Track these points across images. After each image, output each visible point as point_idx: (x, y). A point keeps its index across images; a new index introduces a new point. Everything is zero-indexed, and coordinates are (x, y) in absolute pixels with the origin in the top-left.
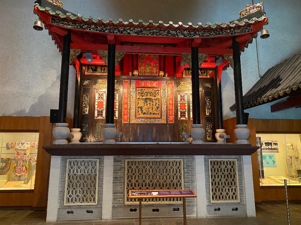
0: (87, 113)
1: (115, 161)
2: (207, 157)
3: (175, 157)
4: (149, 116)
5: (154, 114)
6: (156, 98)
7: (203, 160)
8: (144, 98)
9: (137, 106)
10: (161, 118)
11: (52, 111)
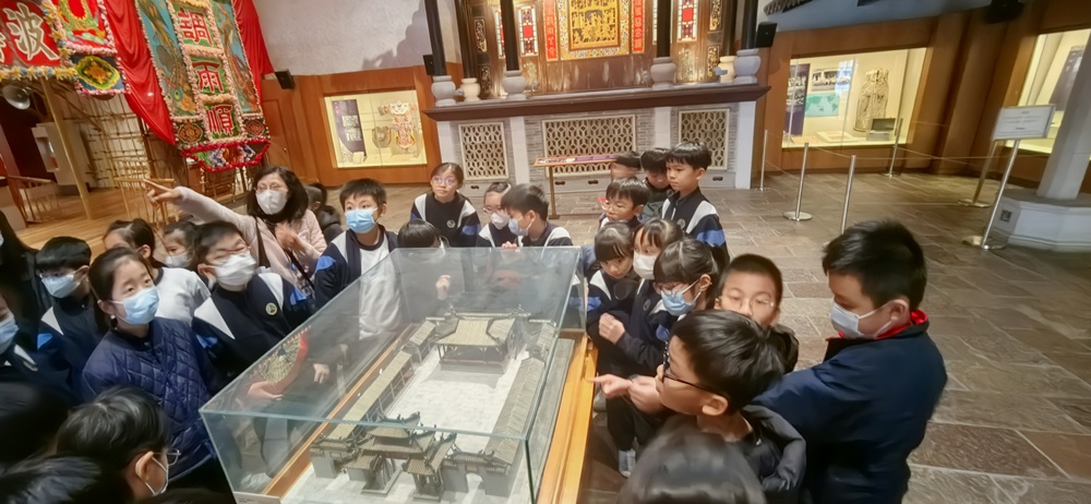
0: (485, 50)
1: (527, 123)
2: (676, 108)
3: (621, 112)
4: (595, 44)
5: (605, 39)
6: (606, 8)
7: (669, 113)
8: (584, 10)
9: (571, 28)
10: (619, 45)
11: (426, 57)
